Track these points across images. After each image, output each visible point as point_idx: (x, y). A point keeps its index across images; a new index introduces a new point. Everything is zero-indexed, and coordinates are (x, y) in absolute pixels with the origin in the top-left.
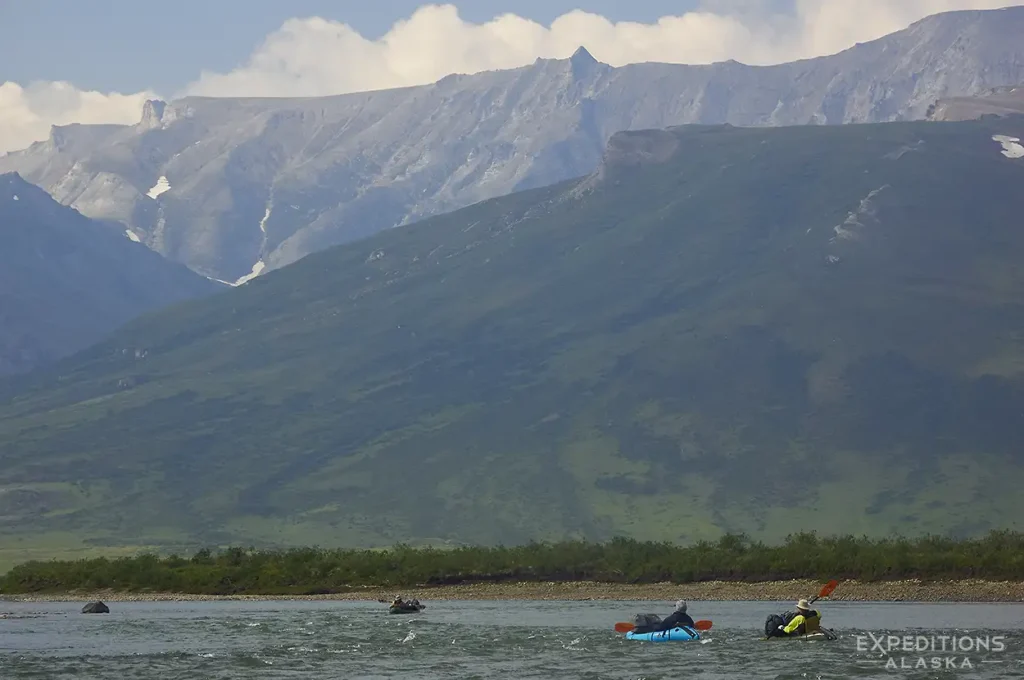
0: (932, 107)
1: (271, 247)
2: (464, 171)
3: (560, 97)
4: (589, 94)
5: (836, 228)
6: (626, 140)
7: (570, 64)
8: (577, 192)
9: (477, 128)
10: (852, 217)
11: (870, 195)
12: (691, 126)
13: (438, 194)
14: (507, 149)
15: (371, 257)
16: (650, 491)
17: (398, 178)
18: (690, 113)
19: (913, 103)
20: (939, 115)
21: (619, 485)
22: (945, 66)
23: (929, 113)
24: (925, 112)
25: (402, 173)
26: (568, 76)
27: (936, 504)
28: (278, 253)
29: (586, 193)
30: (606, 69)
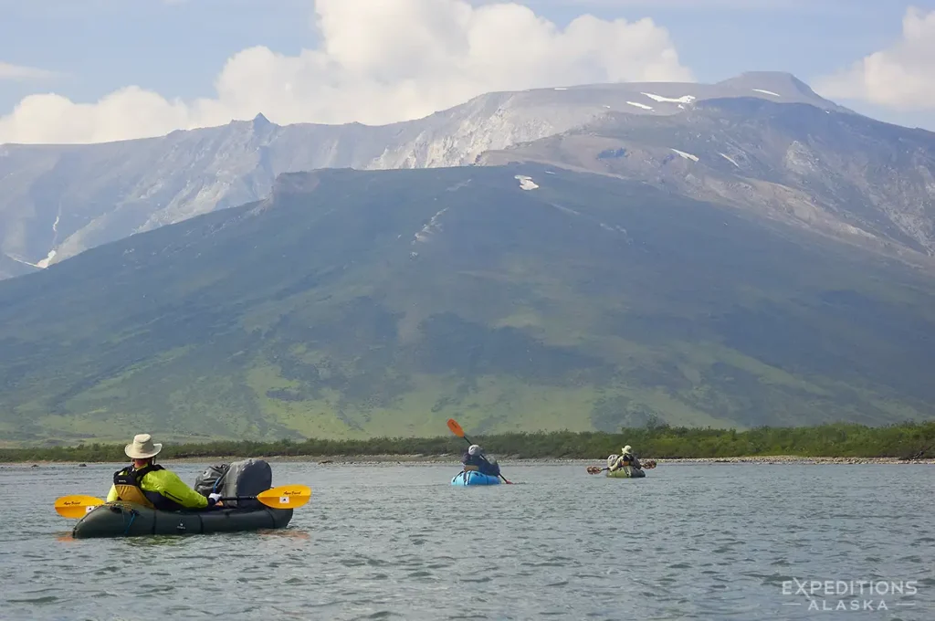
0: (479, 156)
1: (60, 242)
2: (185, 193)
3: (246, 146)
4: (265, 143)
5: (416, 235)
6: (286, 178)
7: (252, 124)
8: (256, 211)
9: (193, 165)
10: (426, 228)
11: (438, 213)
12: (327, 169)
13: (168, 207)
14: (213, 179)
15: (126, 252)
16: (299, 398)
17: (142, 197)
18: (327, 160)
19: (470, 150)
20: (483, 162)
21: (281, 395)
22: (490, 127)
23: (477, 160)
24: (474, 159)
25: (145, 194)
26: (251, 132)
27: (475, 406)
28: (65, 245)
29: (262, 211)
30: (277, 128)
